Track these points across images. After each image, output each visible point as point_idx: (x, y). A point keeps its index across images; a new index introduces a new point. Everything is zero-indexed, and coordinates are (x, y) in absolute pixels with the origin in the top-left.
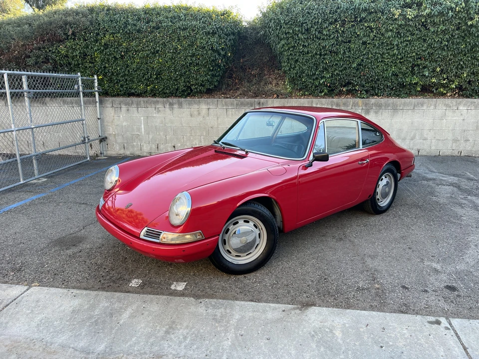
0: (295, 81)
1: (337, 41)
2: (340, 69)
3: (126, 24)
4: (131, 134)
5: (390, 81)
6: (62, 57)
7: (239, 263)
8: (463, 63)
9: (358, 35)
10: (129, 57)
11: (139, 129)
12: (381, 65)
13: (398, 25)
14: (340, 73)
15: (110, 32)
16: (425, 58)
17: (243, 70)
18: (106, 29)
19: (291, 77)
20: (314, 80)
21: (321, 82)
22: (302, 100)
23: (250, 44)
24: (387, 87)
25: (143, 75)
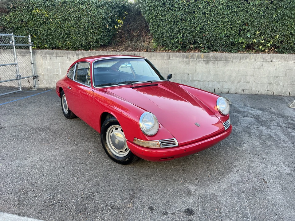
0: (159, 40)
1: (184, 11)
2: (188, 32)
4: (53, 74)
5: (224, 41)
6: (8, 22)
8: (276, 28)
9: (200, 8)
10: (49, 23)
11: (58, 71)
12: (217, 29)
14: (189, 35)
15: (36, 5)
16: (248, 24)
17: (129, 32)
18: (34, 4)
19: (156, 37)
20: (171, 39)
21: (176, 41)
22: (163, 53)
23: (133, 15)
24: (223, 45)
25: (59, 35)
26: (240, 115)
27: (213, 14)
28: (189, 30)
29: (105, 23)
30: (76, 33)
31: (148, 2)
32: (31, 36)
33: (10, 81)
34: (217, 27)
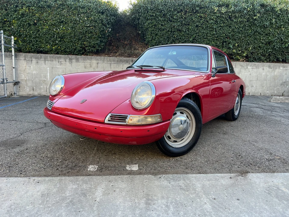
4: (39, 80)
7: (176, 147)
8: (250, 41)
13: (216, 16)
16: (229, 38)
17: (119, 41)
29: (105, 28)
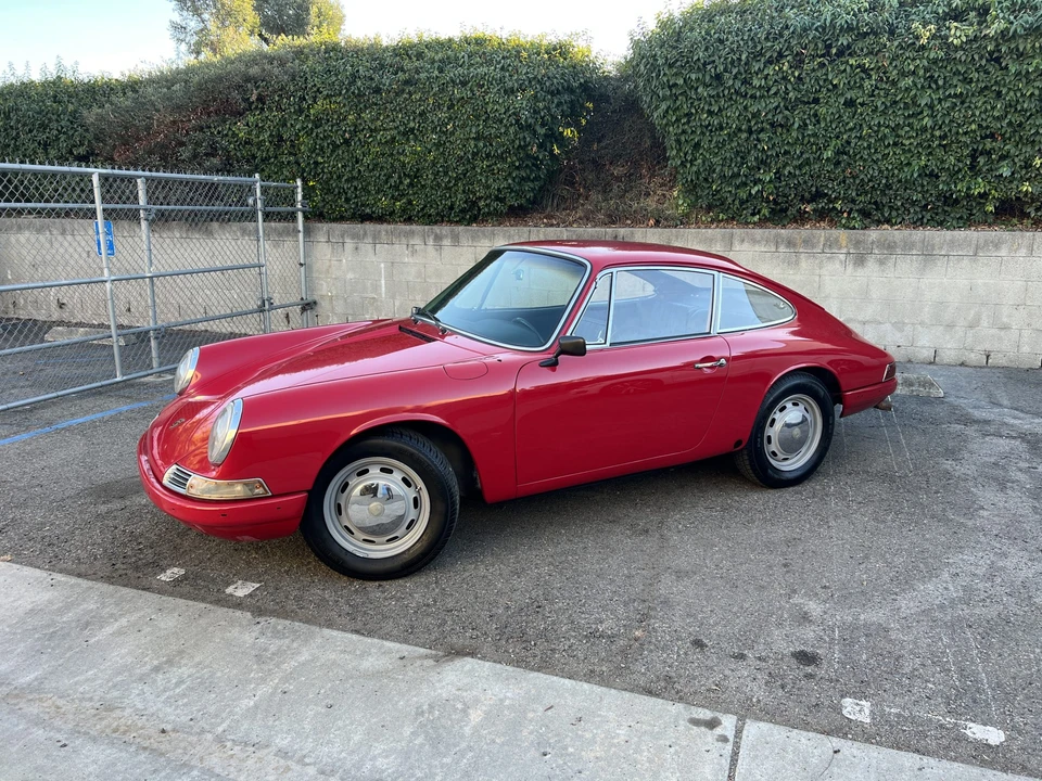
0: (698, 190)
1: (784, 99)
2: (795, 163)
3: (354, 77)
5: (919, 189)
6: (241, 143)
7: (370, 556)
9: (835, 86)
10: (358, 143)
11: (376, 288)
12: (895, 153)
13: (928, 59)
14: (797, 173)
15: (325, 93)
16: (1003, 135)
17: (597, 165)
18: (318, 89)
19: (687, 181)
20: (737, 187)
21: (753, 192)
22: (710, 231)
23: (614, 112)
24: (913, 203)
25: (387, 180)
26: (971, 431)
27: (879, 104)
28: (799, 158)
29: (528, 139)
30: (439, 171)
31: (664, 74)
32: (305, 181)
33: (231, 316)
34: (895, 144)
